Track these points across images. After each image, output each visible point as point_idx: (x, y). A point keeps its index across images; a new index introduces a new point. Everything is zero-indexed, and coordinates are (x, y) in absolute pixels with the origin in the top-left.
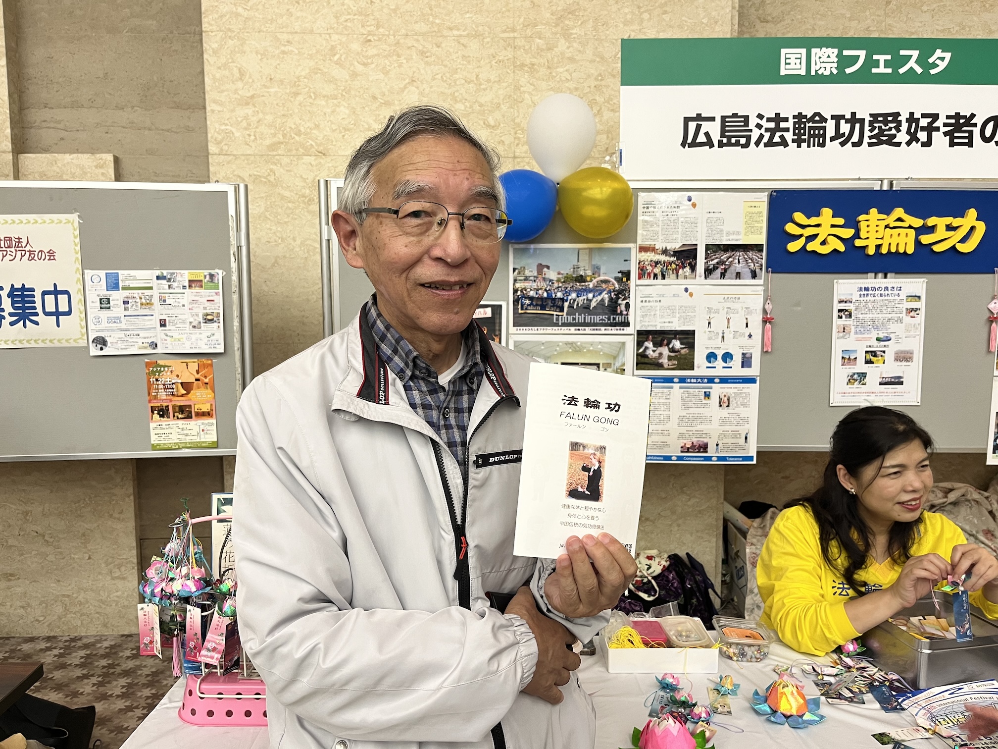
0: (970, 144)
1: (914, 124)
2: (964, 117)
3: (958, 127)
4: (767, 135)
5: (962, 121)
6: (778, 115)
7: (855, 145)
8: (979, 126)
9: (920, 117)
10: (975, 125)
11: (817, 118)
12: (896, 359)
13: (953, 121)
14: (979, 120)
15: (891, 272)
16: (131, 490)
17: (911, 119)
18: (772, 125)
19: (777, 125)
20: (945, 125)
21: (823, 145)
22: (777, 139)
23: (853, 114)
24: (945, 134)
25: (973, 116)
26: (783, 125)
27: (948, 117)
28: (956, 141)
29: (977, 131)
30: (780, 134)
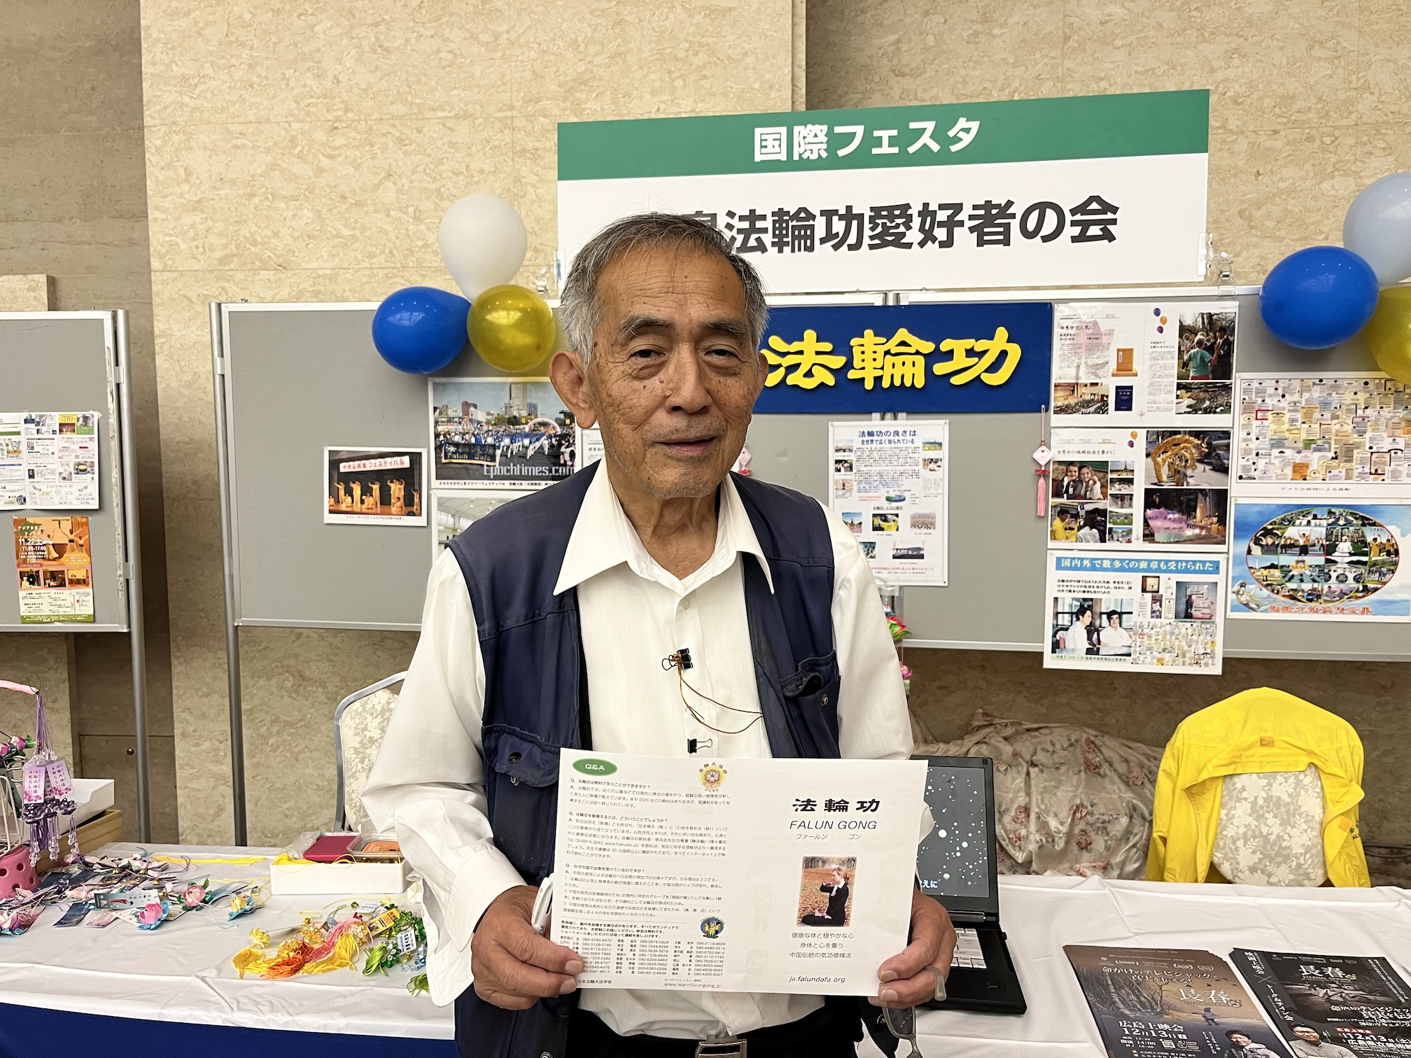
0: (1006, 242)
1: (929, 219)
2: (998, 206)
3: (988, 220)
4: (740, 238)
5: (994, 212)
6: (752, 211)
7: (851, 247)
8: (1019, 217)
9: (937, 208)
10: (1013, 216)
11: (803, 215)
12: (914, 525)
13: (982, 212)
14: (1018, 209)
15: (902, 411)
16: (65, 676)
17: (926, 212)
18: (746, 225)
19: (752, 224)
20: (971, 217)
21: (810, 249)
22: (752, 242)
23: (849, 208)
24: (972, 229)
25: (1010, 204)
26: (759, 224)
27: (975, 207)
28: (986, 238)
29: (1015, 224)
30: (757, 236)
